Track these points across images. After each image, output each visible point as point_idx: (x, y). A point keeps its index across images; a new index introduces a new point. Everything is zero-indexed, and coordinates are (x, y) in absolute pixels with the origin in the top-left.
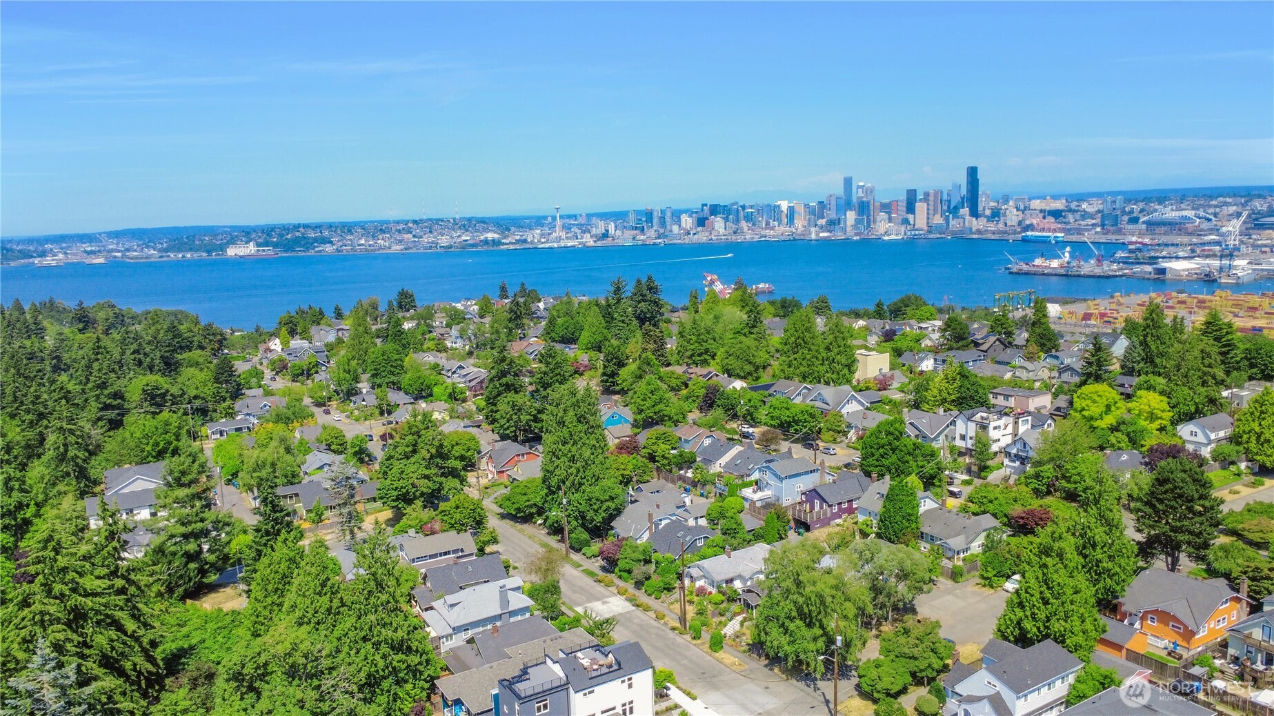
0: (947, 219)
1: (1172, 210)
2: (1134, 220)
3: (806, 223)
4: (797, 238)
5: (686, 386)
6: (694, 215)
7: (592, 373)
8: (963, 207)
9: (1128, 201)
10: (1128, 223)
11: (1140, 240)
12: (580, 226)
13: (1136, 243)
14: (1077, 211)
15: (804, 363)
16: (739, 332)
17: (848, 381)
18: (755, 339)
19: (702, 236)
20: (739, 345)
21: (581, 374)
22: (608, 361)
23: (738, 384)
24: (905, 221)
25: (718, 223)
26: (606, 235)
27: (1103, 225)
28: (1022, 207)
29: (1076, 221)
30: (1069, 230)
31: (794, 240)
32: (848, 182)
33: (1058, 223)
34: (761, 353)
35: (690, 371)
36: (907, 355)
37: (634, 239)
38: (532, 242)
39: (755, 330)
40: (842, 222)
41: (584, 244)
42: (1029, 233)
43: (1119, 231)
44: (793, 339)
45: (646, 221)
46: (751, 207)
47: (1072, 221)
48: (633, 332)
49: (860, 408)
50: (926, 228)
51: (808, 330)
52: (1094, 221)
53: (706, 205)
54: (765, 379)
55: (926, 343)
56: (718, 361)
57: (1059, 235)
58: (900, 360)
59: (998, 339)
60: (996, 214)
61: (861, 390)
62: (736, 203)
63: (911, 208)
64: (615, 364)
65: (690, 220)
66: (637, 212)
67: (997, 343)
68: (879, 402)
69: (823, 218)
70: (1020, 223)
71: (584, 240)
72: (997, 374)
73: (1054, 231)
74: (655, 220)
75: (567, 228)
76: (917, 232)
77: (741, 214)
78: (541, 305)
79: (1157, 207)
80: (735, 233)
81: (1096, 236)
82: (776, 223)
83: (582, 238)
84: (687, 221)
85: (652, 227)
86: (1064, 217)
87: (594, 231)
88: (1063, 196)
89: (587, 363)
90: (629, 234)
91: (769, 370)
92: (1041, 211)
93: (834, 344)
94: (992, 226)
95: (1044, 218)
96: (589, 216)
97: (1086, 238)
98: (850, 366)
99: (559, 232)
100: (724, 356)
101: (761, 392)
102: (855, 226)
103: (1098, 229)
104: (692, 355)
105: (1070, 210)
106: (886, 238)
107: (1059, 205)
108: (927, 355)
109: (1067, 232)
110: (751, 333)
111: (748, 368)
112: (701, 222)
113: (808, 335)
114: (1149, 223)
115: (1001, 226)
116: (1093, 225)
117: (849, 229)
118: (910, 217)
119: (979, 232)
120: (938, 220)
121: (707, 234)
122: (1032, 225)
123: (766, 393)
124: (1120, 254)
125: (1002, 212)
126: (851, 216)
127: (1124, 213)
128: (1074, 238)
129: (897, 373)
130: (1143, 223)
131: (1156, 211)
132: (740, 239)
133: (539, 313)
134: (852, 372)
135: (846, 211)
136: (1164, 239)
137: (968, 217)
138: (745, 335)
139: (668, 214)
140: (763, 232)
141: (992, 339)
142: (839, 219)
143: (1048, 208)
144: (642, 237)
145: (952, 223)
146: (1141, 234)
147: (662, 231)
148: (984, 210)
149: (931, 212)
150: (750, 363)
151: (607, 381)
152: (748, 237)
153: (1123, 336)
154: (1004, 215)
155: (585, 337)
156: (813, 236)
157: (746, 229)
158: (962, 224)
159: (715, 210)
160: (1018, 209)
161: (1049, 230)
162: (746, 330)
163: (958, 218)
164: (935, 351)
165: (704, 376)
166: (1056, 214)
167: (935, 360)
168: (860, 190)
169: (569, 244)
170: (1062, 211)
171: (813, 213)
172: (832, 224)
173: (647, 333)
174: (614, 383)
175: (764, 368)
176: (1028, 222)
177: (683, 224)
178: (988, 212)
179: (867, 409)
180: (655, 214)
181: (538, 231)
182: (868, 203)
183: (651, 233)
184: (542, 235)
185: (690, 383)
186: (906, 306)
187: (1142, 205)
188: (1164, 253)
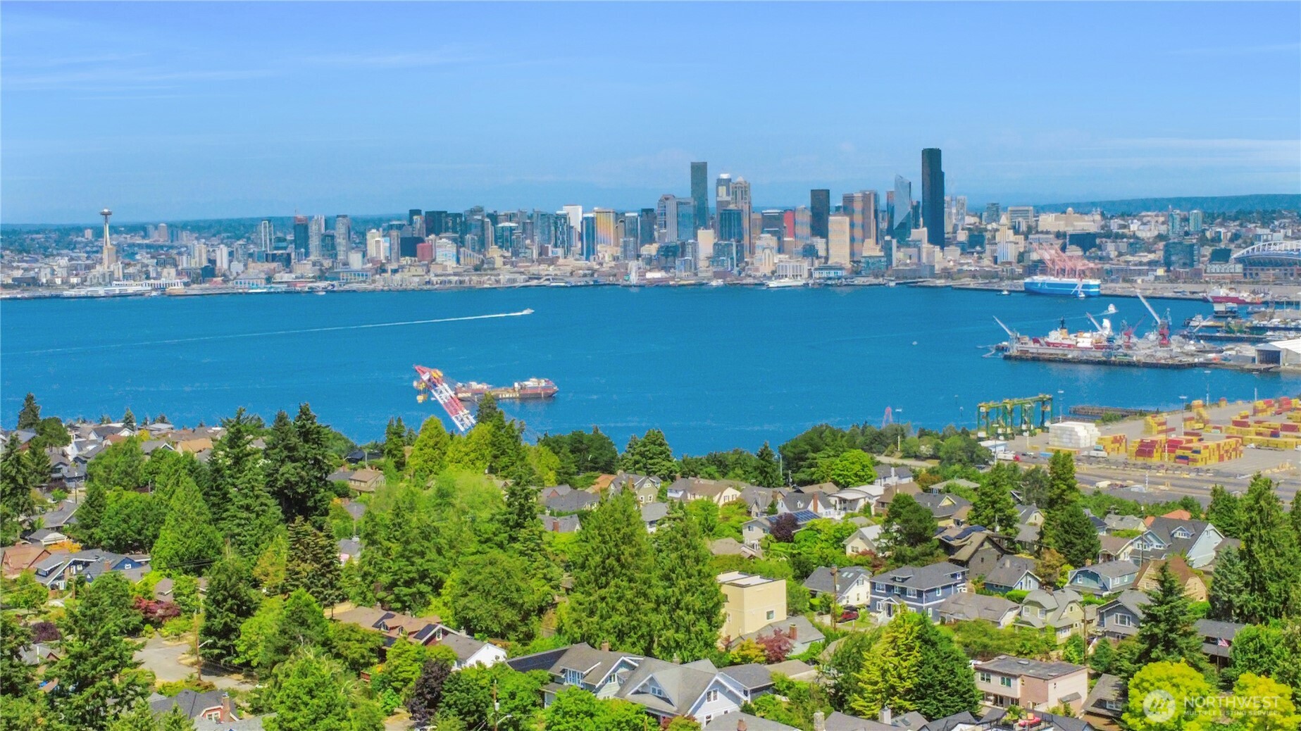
0: (887, 249)
1: (1286, 237)
2: (1221, 256)
3: (618, 251)
4: (602, 280)
5: (382, 655)
6: (394, 233)
7: (179, 622)
8: (917, 226)
9: (1210, 218)
10: (1211, 261)
11: (1233, 294)
12: (153, 249)
13: (1227, 299)
14: (1123, 236)
15: (620, 606)
16: (488, 540)
17: (707, 645)
18: (522, 553)
19: (411, 276)
20: (489, 569)
21: (157, 625)
22: (218, 603)
23: (489, 654)
24: (810, 252)
25: (444, 249)
26: (209, 272)
27: (1168, 264)
28: (1023, 228)
29: (1120, 254)
30: (1109, 272)
31: (597, 285)
32: (699, 171)
33: (1089, 258)
34: (534, 583)
35: (389, 623)
36: (819, 573)
37: (269, 280)
38: (50, 284)
39: (523, 534)
40: (689, 249)
41: (162, 289)
42: (1038, 278)
43: (1196, 276)
44: (598, 558)
45: (294, 241)
46: (510, 218)
47: (1113, 254)
48: (269, 529)
49: (733, 707)
50: (848, 265)
51: (628, 539)
52: (1152, 256)
53: (418, 212)
54: (544, 642)
55: (855, 546)
56: (448, 599)
57: (1092, 282)
58: (805, 587)
59: (988, 539)
60: (977, 240)
61: (732, 663)
62: (479, 210)
63: (819, 227)
64: (231, 610)
65: (385, 244)
66: (276, 223)
67: (987, 545)
68: (767, 688)
69: (651, 240)
70: (1021, 257)
71: (163, 281)
72: (989, 615)
73: (1083, 274)
74: (314, 242)
75: (126, 253)
76: (832, 274)
77: (490, 230)
78: (71, 451)
79: (1259, 231)
80: (477, 269)
81: (1159, 286)
82: (560, 251)
83: (159, 276)
84: (379, 244)
85: (307, 254)
86: (1100, 248)
87: (184, 263)
88: (1094, 204)
89: (169, 599)
90: (258, 269)
91: (551, 619)
92: (1059, 235)
93: (679, 570)
94: (970, 263)
95: (1063, 249)
96: (175, 229)
97: (1141, 287)
98: (710, 615)
99: (109, 264)
100: (459, 590)
101: (536, 673)
102: (713, 260)
103: (1160, 272)
104: (394, 584)
105: (1109, 235)
106: (773, 284)
107: (1089, 224)
108: (857, 574)
109: (1106, 275)
110: (513, 539)
111: (509, 615)
112: (409, 247)
113: (627, 550)
114: (1247, 262)
115: (987, 262)
116: (1150, 263)
117: (703, 264)
118: (819, 243)
119: (947, 273)
120: (871, 249)
121: (420, 271)
122: (1041, 261)
123: (546, 674)
124: (1199, 322)
125: (988, 235)
126: (706, 240)
127: (1203, 241)
128: (1119, 288)
129: (801, 621)
130: (1239, 260)
131: (1258, 237)
132: (487, 282)
133: (65, 470)
134: (714, 626)
135: (696, 228)
136: (1274, 293)
137: (926, 246)
138: (501, 546)
139: (340, 231)
140: (535, 269)
141: (977, 537)
142: (683, 245)
143: (1070, 230)
144: (287, 277)
145: (898, 255)
146: (1234, 282)
147: (327, 263)
148: (955, 232)
149: (858, 233)
150: (513, 605)
151: (213, 646)
152: (504, 278)
153: (1210, 526)
154: (993, 241)
155: (167, 540)
156: (634, 279)
157: (499, 262)
158: (915, 260)
159: (436, 222)
160: (1016, 231)
161: (1073, 273)
162: (503, 537)
163: (908, 245)
164: (872, 563)
165: (419, 635)
166: (1085, 241)
167: (873, 585)
168: (723, 190)
169: (130, 290)
170: (1095, 236)
171: (632, 232)
172: (671, 253)
173: (297, 539)
174: (230, 650)
175: (541, 611)
176: (1035, 256)
177: (372, 251)
178: (962, 236)
179: (746, 710)
180: (313, 229)
181: (64, 261)
182: (739, 214)
183: (305, 268)
184: (73, 270)
185: (391, 651)
186: (816, 450)
187: (1234, 226)
188: (1276, 321)
